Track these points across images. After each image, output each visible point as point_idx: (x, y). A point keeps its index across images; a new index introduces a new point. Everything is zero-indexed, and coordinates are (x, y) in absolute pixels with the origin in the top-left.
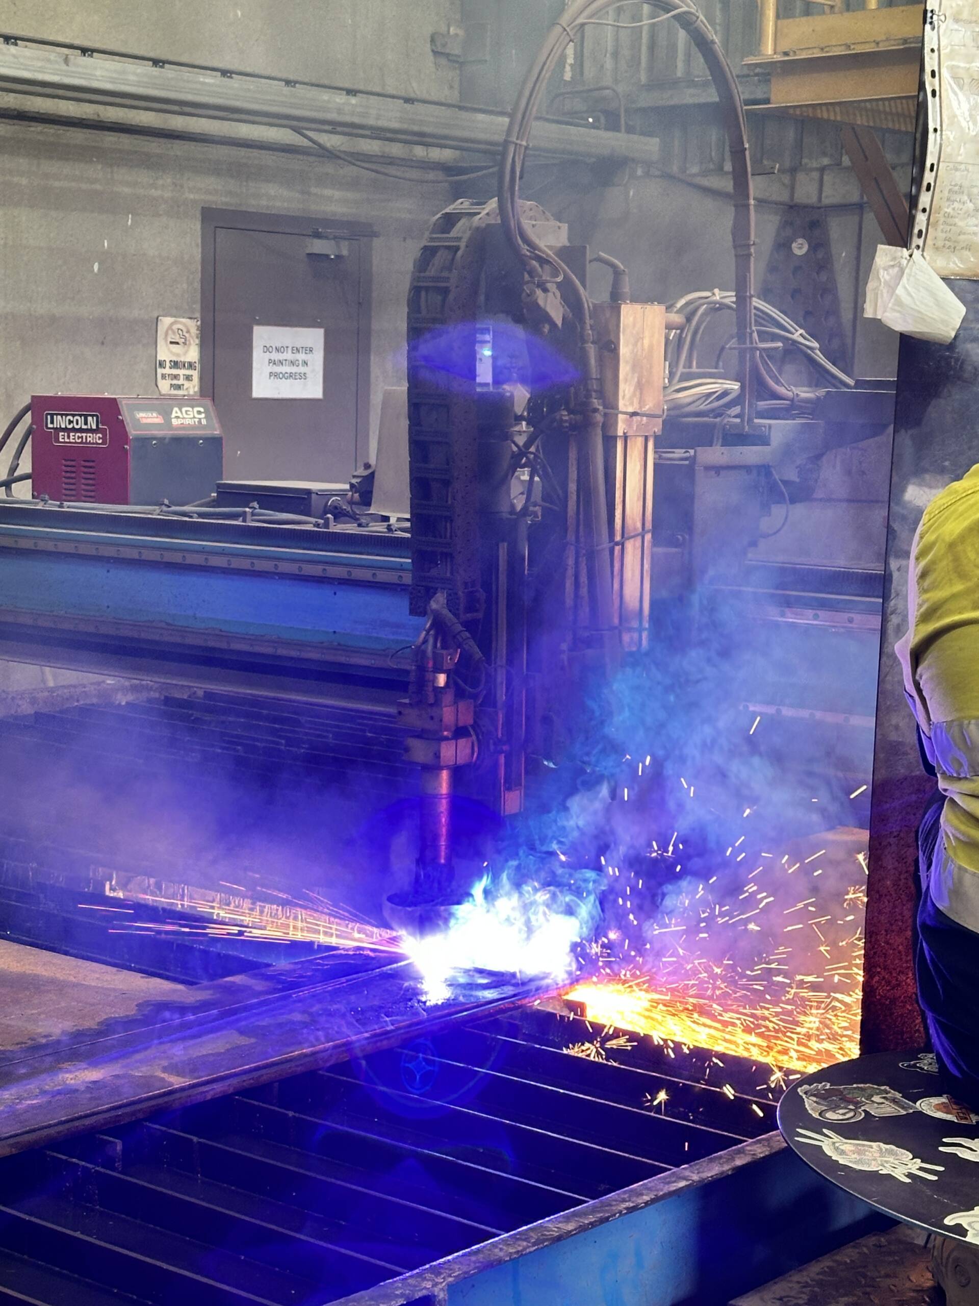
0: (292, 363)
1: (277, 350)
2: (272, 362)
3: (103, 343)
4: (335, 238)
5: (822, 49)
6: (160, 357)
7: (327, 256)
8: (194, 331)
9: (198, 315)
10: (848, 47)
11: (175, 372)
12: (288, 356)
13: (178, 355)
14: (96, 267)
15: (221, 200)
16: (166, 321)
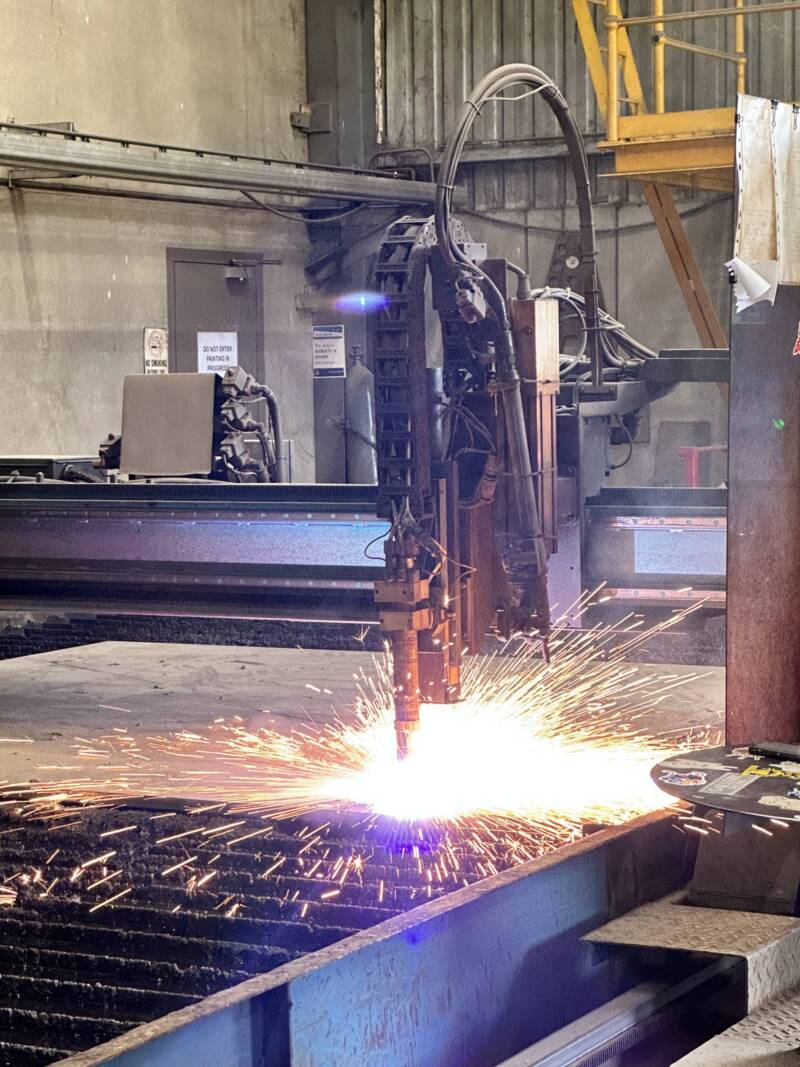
0: (220, 358)
1: (212, 350)
2: (209, 358)
3: (114, 349)
4: (244, 266)
5: (654, 137)
6: (147, 358)
7: (238, 279)
8: (165, 338)
9: (166, 326)
10: (673, 136)
11: (155, 368)
12: (218, 353)
13: (156, 356)
14: (109, 294)
15: (178, 243)
16: (149, 331)
